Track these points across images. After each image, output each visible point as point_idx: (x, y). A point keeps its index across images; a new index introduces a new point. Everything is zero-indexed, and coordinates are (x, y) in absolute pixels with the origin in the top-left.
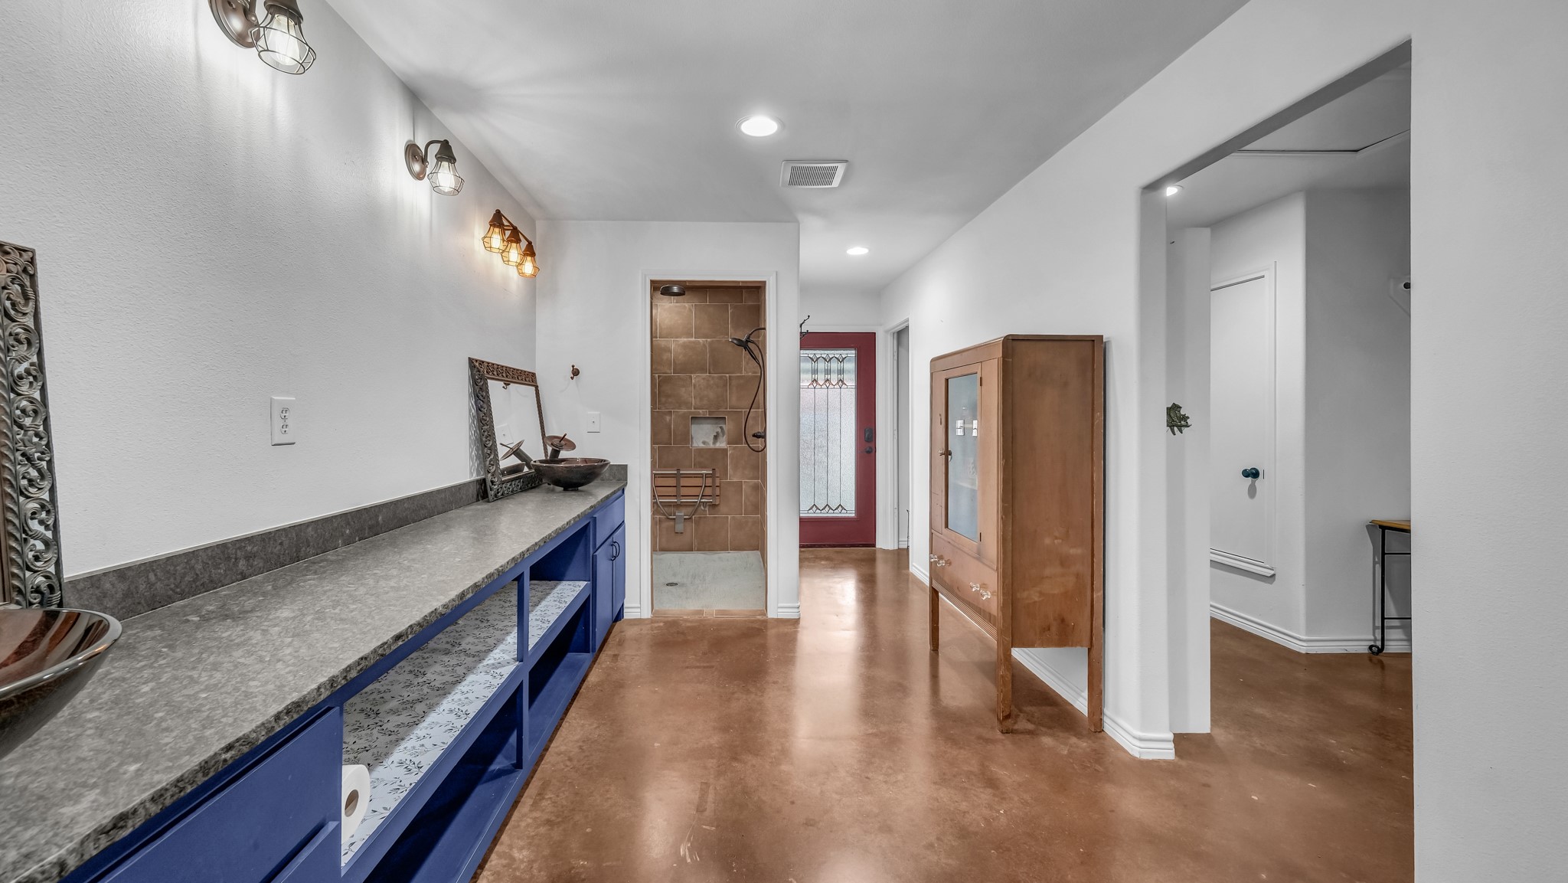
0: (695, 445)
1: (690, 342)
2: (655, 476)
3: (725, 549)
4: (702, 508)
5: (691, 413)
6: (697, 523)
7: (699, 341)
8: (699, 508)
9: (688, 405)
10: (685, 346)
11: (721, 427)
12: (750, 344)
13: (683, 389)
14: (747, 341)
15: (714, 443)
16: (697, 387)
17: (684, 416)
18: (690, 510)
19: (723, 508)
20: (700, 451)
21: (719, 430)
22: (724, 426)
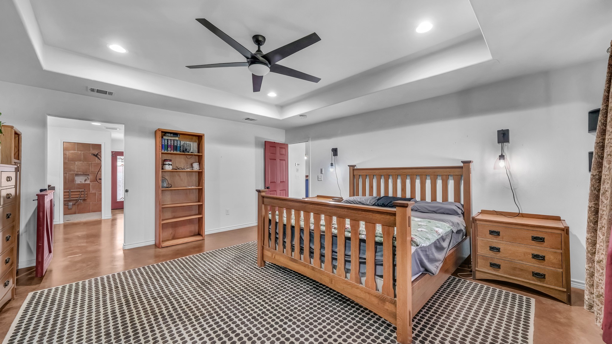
0: (77, 182)
1: (75, 152)
2: (64, 192)
3: (89, 212)
4: (80, 201)
5: (75, 173)
6: (78, 205)
7: (78, 152)
8: (79, 201)
9: (74, 171)
10: (72, 153)
11: (87, 177)
12: (98, 156)
13: (72, 166)
14: (97, 155)
15: (85, 182)
16: (77, 166)
17: (72, 174)
18: (75, 202)
19: (88, 200)
20: (79, 184)
21: (87, 178)
22: (89, 177)
